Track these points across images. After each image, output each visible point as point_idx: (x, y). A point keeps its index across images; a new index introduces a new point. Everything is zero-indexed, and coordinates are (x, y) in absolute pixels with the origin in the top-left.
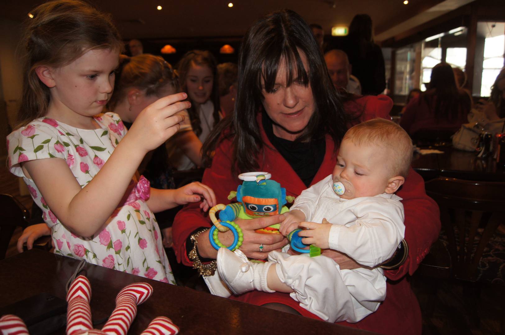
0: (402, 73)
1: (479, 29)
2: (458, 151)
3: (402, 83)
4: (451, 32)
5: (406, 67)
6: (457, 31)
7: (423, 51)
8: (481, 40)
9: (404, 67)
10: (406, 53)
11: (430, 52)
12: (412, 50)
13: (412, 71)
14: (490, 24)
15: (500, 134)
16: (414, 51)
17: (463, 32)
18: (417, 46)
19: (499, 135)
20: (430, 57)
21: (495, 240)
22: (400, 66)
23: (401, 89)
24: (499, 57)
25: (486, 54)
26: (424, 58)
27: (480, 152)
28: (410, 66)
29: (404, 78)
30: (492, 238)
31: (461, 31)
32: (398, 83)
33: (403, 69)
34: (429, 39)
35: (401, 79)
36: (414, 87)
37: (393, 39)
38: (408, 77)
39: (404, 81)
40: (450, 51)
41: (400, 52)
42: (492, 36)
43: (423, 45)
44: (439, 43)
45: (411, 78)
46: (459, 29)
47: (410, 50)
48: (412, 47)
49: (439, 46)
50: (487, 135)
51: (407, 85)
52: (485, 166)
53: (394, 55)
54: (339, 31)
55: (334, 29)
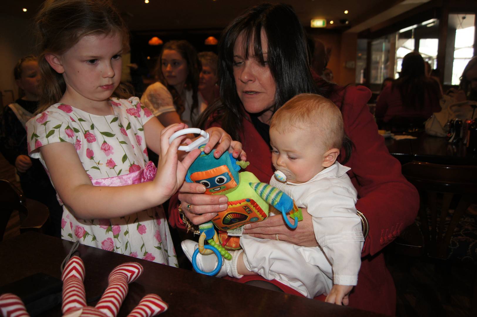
0: (377, 63)
1: (450, 21)
2: (430, 136)
3: (377, 72)
4: (424, 23)
5: (381, 58)
6: (429, 23)
7: (397, 42)
8: (452, 32)
9: (380, 57)
10: (381, 44)
11: (403, 43)
12: (387, 41)
13: (387, 61)
14: (461, 16)
15: (470, 120)
16: (389, 42)
17: (435, 23)
18: (391, 37)
19: (469, 122)
20: (404, 47)
21: (465, 220)
22: (375, 57)
23: (376, 78)
24: (469, 47)
25: (456, 45)
26: (398, 48)
27: (450, 138)
28: (385, 57)
29: (379, 68)
30: (462, 219)
31: (433, 22)
32: (373, 72)
33: (378, 59)
34: (402, 31)
35: (377, 69)
36: (388, 76)
37: (368, 30)
38: (383, 66)
39: (379, 71)
40: (422, 42)
41: (375, 43)
42: (463, 28)
43: (397, 36)
44: (413, 34)
45: (386, 68)
46: (431, 21)
47: (385, 42)
48: (386, 38)
49: (412, 37)
50: (457, 121)
51: (382, 74)
52: (455, 151)
53: (369, 46)
54: (318, 23)
55: (313, 21)
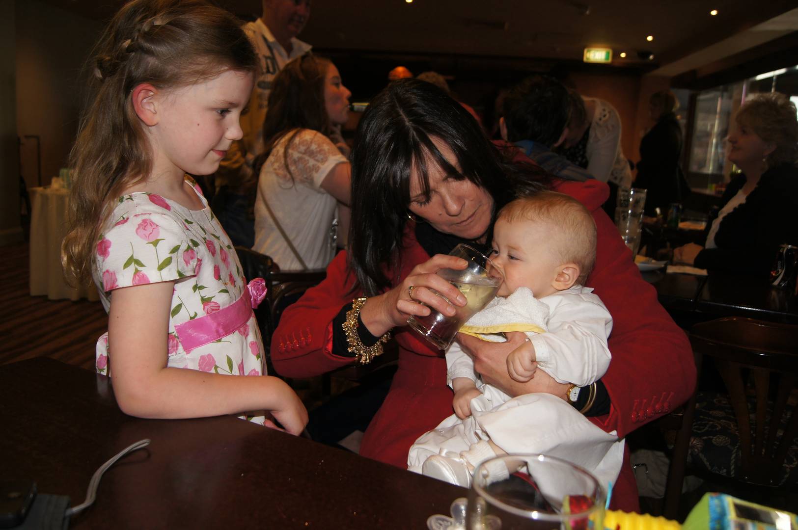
0: (708, 135)
5: (713, 126)
10: (715, 100)
12: (725, 94)
16: (730, 97)
22: (701, 123)
29: (710, 144)
32: (697, 152)
33: (709, 127)
34: (758, 78)
39: (709, 149)
41: (704, 97)
47: (722, 96)
48: (726, 90)
51: (712, 156)
53: (693, 101)
54: (597, 55)
55: (588, 51)
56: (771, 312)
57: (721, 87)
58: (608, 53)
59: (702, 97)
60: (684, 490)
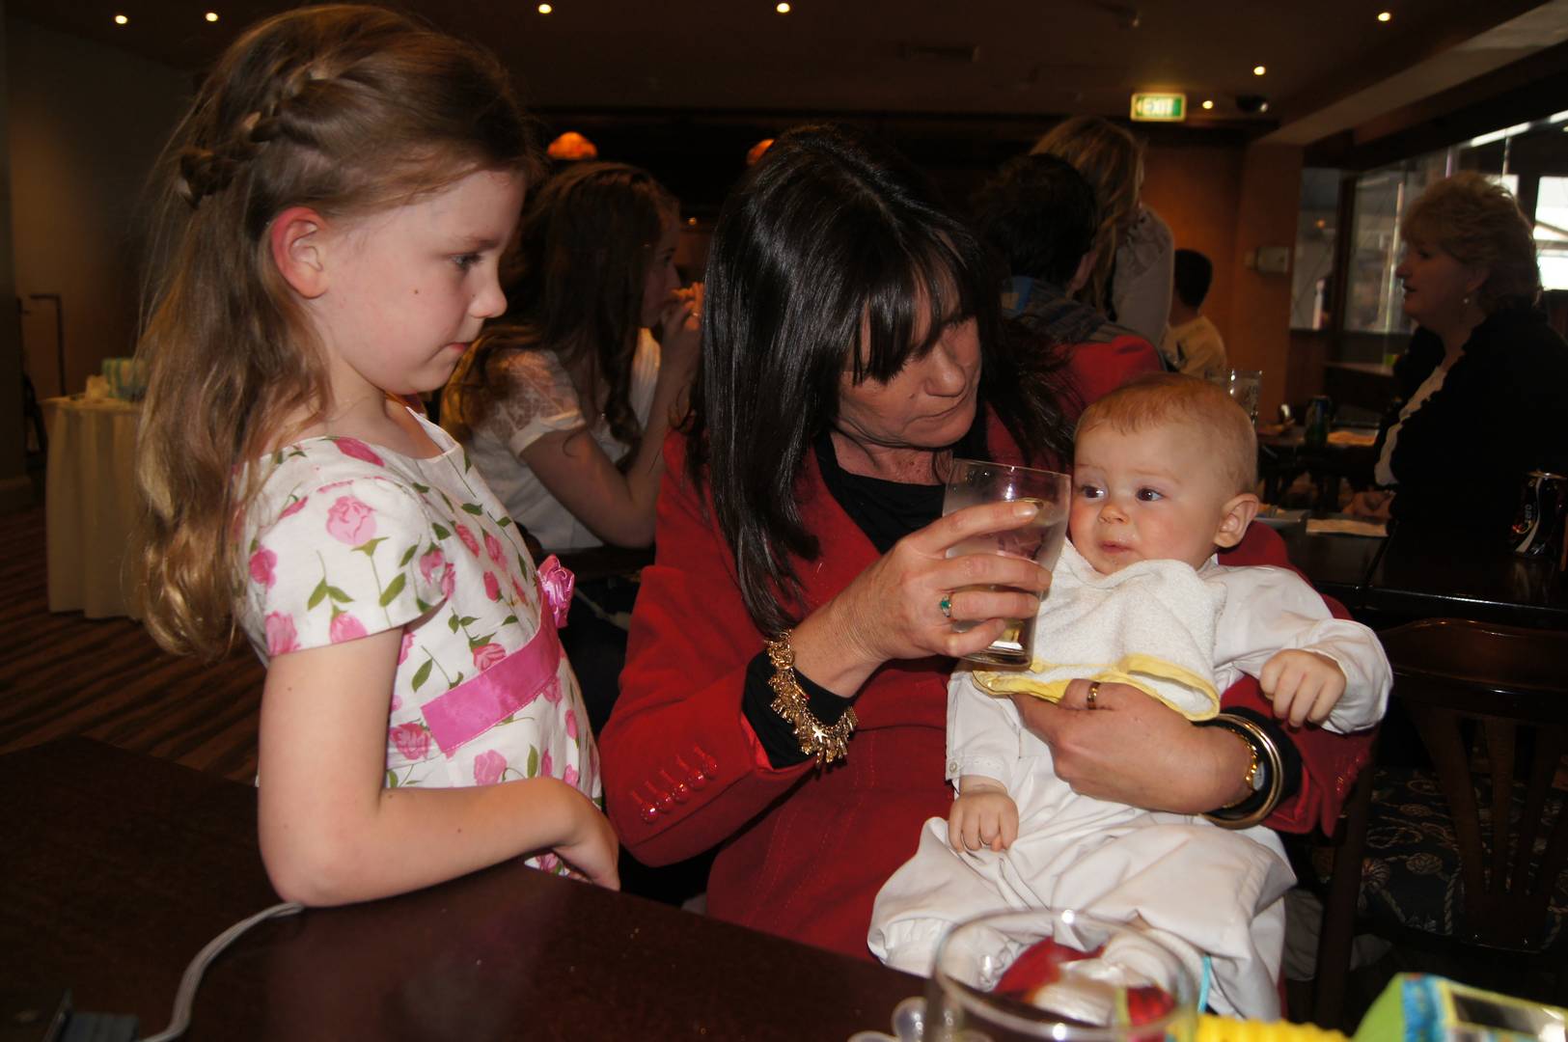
0: (1381, 257)
3: (1377, 292)
5: (1389, 239)
9: (1386, 237)
10: (1391, 188)
12: (1411, 176)
16: (1422, 182)
22: (1368, 233)
23: (1371, 314)
32: (1359, 291)
33: (1381, 241)
34: (1480, 141)
35: (1376, 278)
37: (1347, 135)
41: (1369, 183)
44: (1507, 155)
47: (1404, 178)
49: (1505, 167)
53: (1348, 192)
54: (1157, 106)
55: (1138, 100)
56: (1515, 605)
57: (1403, 163)
58: (1178, 102)
59: (1365, 183)
60: (1354, 964)
